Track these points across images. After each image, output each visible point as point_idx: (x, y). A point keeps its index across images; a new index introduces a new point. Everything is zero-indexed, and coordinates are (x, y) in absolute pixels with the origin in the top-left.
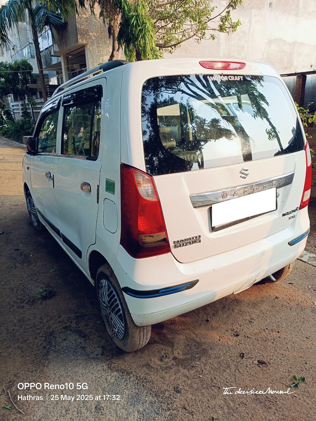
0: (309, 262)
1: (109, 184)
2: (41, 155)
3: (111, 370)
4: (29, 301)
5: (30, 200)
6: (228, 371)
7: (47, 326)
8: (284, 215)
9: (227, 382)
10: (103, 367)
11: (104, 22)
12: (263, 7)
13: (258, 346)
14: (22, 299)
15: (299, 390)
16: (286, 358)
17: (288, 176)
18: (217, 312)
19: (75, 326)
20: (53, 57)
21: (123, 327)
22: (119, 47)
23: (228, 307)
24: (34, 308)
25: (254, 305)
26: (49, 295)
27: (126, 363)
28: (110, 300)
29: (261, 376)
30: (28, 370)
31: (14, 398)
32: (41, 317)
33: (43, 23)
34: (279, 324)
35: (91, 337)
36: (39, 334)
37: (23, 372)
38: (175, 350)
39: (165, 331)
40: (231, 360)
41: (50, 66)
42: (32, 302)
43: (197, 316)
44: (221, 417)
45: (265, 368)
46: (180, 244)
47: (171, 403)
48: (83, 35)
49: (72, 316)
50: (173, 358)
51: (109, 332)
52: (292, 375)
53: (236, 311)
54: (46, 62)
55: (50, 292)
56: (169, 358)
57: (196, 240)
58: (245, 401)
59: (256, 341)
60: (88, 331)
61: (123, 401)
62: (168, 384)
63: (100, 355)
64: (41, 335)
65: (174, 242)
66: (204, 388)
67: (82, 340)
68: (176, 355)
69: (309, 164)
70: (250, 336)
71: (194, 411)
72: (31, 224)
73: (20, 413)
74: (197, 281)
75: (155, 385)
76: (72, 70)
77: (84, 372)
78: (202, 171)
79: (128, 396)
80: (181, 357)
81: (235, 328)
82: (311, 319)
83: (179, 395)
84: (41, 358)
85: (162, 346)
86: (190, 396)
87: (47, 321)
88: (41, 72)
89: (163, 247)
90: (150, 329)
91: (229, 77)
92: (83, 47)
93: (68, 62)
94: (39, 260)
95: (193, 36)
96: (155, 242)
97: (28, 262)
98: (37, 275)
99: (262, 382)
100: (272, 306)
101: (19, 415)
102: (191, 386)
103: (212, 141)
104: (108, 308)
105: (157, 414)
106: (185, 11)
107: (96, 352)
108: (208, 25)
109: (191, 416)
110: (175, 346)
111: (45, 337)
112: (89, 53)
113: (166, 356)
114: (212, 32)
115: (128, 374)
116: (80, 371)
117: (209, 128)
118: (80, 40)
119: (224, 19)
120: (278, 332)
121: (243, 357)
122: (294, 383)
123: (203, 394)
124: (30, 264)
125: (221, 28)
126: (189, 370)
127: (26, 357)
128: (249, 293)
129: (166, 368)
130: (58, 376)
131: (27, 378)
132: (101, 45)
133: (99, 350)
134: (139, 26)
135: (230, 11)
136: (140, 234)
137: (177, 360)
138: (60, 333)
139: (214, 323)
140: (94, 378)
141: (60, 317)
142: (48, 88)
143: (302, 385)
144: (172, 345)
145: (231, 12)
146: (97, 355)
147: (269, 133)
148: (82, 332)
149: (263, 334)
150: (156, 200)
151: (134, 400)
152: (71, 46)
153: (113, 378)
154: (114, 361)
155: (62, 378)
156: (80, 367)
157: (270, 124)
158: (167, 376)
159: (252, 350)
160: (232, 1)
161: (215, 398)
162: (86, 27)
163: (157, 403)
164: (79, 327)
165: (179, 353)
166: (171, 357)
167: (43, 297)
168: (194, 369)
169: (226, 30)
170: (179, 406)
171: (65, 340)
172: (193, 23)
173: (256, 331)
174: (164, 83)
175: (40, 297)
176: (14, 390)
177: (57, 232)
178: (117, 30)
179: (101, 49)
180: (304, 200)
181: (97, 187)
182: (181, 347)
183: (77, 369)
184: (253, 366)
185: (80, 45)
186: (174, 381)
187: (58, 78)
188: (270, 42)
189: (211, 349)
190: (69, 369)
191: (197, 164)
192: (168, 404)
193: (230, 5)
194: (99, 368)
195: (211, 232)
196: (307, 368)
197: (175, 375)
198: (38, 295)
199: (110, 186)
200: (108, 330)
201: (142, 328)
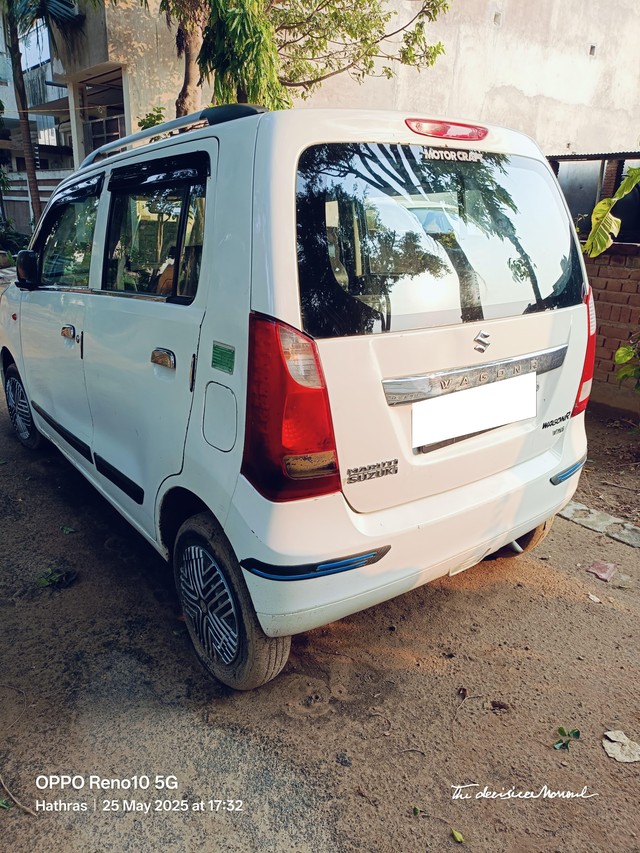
0: (576, 520)
1: (221, 353)
2: (48, 289)
3: (209, 725)
4: (25, 592)
5: (14, 385)
6: (437, 722)
7: (68, 642)
8: (545, 426)
9: (437, 743)
10: (192, 719)
11: (169, 21)
12: (482, 21)
13: (490, 674)
14: (8, 588)
15: (570, 754)
16: (543, 696)
17: (557, 351)
18: (409, 612)
19: (127, 640)
20: (49, 87)
21: (235, 640)
22: (202, 76)
23: (429, 603)
24: (37, 606)
25: (479, 599)
26: (66, 580)
27: (238, 712)
28: (208, 587)
29: (499, 731)
30: (37, 729)
31: (11, 785)
32: (54, 624)
33: (33, 13)
34: (526, 634)
35: (162, 662)
36: (52, 657)
37: (26, 734)
38: (333, 684)
39: (310, 649)
40: (442, 701)
41: (42, 105)
42: (31, 593)
43: (370, 621)
44: (430, 808)
45: (505, 716)
46: (360, 475)
47: (333, 784)
48: (118, 45)
49: (119, 621)
50: (330, 702)
51: (199, 651)
52: (556, 727)
53: (445, 610)
54: (34, 96)
55: (68, 575)
56: (322, 700)
57: (388, 469)
58: (473, 777)
59: (486, 666)
60: (156, 650)
61: (238, 783)
62: (325, 750)
63: (184, 698)
64: (55, 660)
65: (349, 471)
66: (393, 756)
67: (144, 669)
68: (336, 695)
69: (593, 332)
70: (474, 657)
71: (379, 798)
72: (14, 434)
73: (27, 813)
74: (389, 548)
75: (298, 753)
76: (91, 118)
77: (153, 730)
78: (386, 336)
79: (248, 773)
80: (346, 698)
81: (446, 642)
82: (584, 625)
83: (347, 769)
84: (61, 705)
85: (307, 678)
86: (369, 771)
87: (67, 632)
88: (24, 116)
89: (327, 481)
90: (289, 643)
91: (459, 153)
92: (119, 69)
93: (83, 100)
94: (39, 509)
95: (349, 67)
96: (313, 470)
97: (15, 512)
98: (37, 539)
99: (503, 741)
100: (512, 601)
101: (25, 819)
102: (369, 753)
103: (407, 277)
104: (202, 604)
105: (308, 806)
106: (335, 15)
107: (175, 691)
108: (382, 48)
109: (373, 808)
110: (333, 678)
111: (66, 664)
112: (131, 83)
113: (317, 697)
114: (389, 63)
115: (244, 732)
116: (146, 730)
117: (401, 251)
118: (112, 56)
119: (412, 38)
120: (527, 649)
121: (464, 696)
122: (561, 741)
123: (393, 766)
124: (19, 517)
125: (404, 56)
126: (362, 723)
127: (29, 703)
128: (468, 576)
129: (318, 720)
130: (100, 740)
131: (35, 745)
132: (156, 70)
133: (182, 688)
134: (247, 38)
135: (423, 23)
136: (285, 454)
137: (339, 705)
138: (96, 655)
139: (404, 632)
140: (175, 741)
141: (93, 623)
142: (36, 150)
143: (574, 744)
144: (326, 675)
145: (425, 26)
146: (179, 697)
147: (515, 267)
148: (144, 653)
149: (499, 652)
150: (320, 387)
151: (261, 781)
152: (92, 65)
153: (215, 741)
154: (214, 709)
155: (110, 744)
156: (146, 720)
157: (519, 248)
158: (321, 734)
159: (481, 682)
160: (428, 4)
161: (416, 774)
162: (126, 29)
163: (305, 786)
164: (136, 644)
165: (341, 690)
166: (327, 699)
167: (54, 583)
168: (372, 720)
169: (414, 61)
170: (349, 790)
171: (109, 668)
172: (348, 42)
173: (486, 647)
174: (324, 155)
175: (48, 584)
176: (9, 770)
177: (84, 450)
178: (197, 42)
179: (157, 78)
180: (581, 400)
181: (191, 359)
182: (344, 680)
183: (138, 726)
184: (483, 712)
185: (113, 65)
186: (337, 744)
187: (57, 131)
188: (494, 92)
189: (403, 682)
190: (123, 725)
191: (380, 322)
192: (327, 787)
193: (423, 12)
194: (184, 723)
195: (416, 454)
196: (583, 714)
197: (337, 731)
198: (43, 580)
199: (223, 358)
200: (198, 647)
201: (274, 641)
